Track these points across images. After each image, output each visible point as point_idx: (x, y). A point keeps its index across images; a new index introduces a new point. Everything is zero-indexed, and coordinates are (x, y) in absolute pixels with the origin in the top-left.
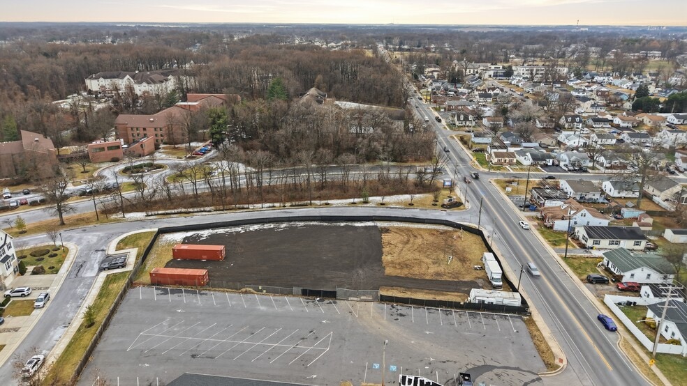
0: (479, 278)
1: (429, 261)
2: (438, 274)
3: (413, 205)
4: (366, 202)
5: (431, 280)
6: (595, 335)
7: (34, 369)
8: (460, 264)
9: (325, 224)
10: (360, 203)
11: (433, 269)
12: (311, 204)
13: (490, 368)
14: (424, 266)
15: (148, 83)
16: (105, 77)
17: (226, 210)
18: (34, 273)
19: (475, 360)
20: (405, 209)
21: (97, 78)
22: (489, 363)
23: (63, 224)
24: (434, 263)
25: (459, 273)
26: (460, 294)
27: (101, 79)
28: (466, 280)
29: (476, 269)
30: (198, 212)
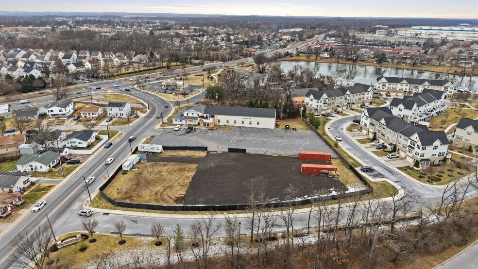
14: (170, 170)
24: (161, 172)
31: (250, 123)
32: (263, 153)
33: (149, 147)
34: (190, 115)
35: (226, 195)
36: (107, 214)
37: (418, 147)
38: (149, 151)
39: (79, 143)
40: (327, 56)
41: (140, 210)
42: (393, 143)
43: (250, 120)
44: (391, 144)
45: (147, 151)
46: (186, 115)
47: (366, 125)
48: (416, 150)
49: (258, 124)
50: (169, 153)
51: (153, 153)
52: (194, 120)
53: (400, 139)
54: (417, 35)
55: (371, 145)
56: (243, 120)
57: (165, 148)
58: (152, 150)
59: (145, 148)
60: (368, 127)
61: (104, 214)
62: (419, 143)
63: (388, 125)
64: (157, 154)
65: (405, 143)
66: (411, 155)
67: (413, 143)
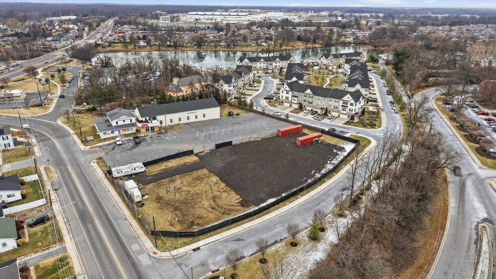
0: (142, 188)
1: (185, 189)
2: (173, 181)
5: (175, 175)
6: (68, 179)
8: (161, 195)
11: (178, 183)
13: (128, 150)
14: (185, 183)
19: (136, 150)
22: (129, 151)
24: (180, 188)
25: (158, 187)
26: (152, 174)
28: (152, 184)
29: (146, 194)
31: (196, 117)
32: (248, 140)
33: (129, 168)
34: (121, 123)
35: (275, 183)
36: (198, 249)
37: (352, 105)
38: (129, 173)
39: (9, 196)
40: (143, 44)
41: (225, 228)
42: (324, 107)
43: (196, 114)
44: (322, 109)
45: (126, 174)
46: (116, 125)
47: (287, 98)
48: (350, 107)
49: (204, 116)
50: (156, 169)
51: (135, 174)
52: (129, 128)
53: (330, 103)
54: (197, 20)
55: (304, 113)
56: (188, 115)
57: (146, 164)
58: (133, 172)
59: (123, 171)
60: (290, 99)
61: (194, 250)
62: (353, 101)
63: (314, 94)
64: (141, 174)
65: (336, 104)
66: (345, 112)
67: (345, 103)
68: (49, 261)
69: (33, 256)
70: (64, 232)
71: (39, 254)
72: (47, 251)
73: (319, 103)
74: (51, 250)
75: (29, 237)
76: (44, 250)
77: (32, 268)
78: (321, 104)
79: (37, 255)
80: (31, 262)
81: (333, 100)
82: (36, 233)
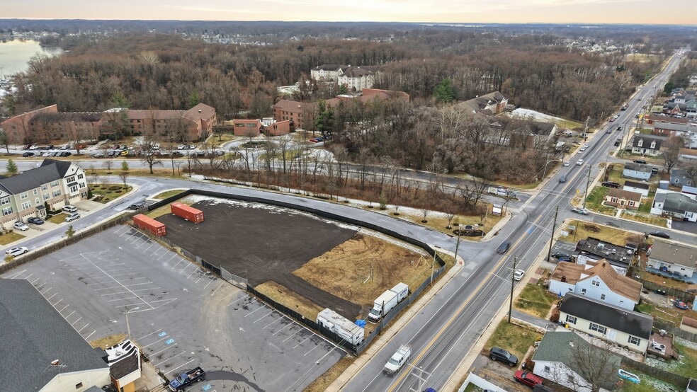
1: (351, 275)
3: (426, 222)
4: (383, 209)
7: (13, 254)
9: (316, 218)
10: (377, 208)
12: (332, 198)
15: (348, 77)
16: (325, 69)
17: (261, 187)
18: (95, 200)
20: (413, 224)
21: (318, 70)
23: (152, 173)
24: (352, 278)
27: (322, 71)
30: (240, 184)
48: (79, 181)
53: (45, 193)
63: (12, 192)
65: (56, 189)
66: (77, 192)
67: (71, 178)
68: (531, 312)
69: (539, 327)
70: (494, 325)
71: (533, 325)
72: (525, 322)
73: (28, 202)
74: (520, 321)
75: (526, 350)
76: (526, 325)
77: (548, 318)
78: (33, 201)
79: (535, 326)
80: (545, 324)
81: (48, 185)
82: (518, 349)
